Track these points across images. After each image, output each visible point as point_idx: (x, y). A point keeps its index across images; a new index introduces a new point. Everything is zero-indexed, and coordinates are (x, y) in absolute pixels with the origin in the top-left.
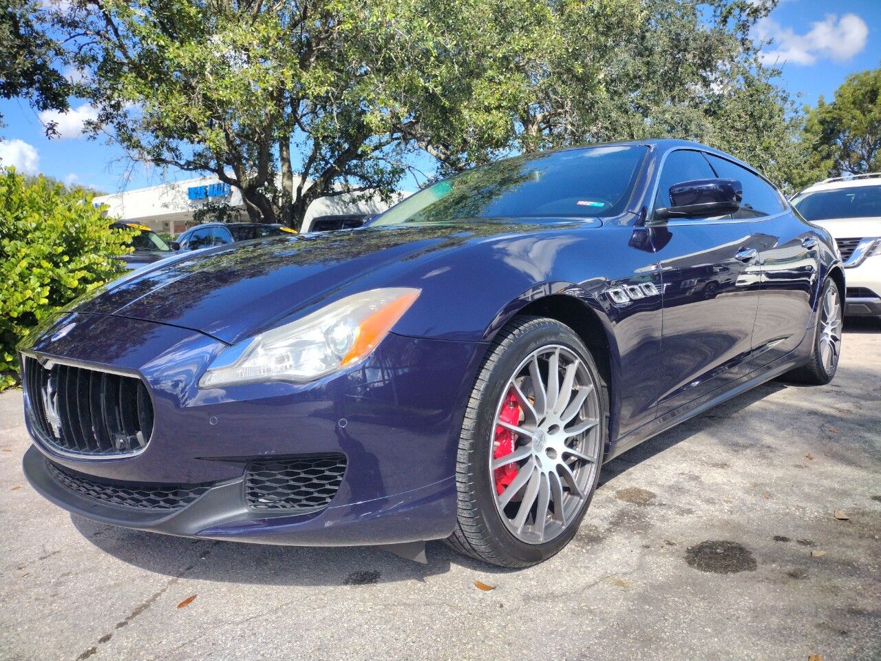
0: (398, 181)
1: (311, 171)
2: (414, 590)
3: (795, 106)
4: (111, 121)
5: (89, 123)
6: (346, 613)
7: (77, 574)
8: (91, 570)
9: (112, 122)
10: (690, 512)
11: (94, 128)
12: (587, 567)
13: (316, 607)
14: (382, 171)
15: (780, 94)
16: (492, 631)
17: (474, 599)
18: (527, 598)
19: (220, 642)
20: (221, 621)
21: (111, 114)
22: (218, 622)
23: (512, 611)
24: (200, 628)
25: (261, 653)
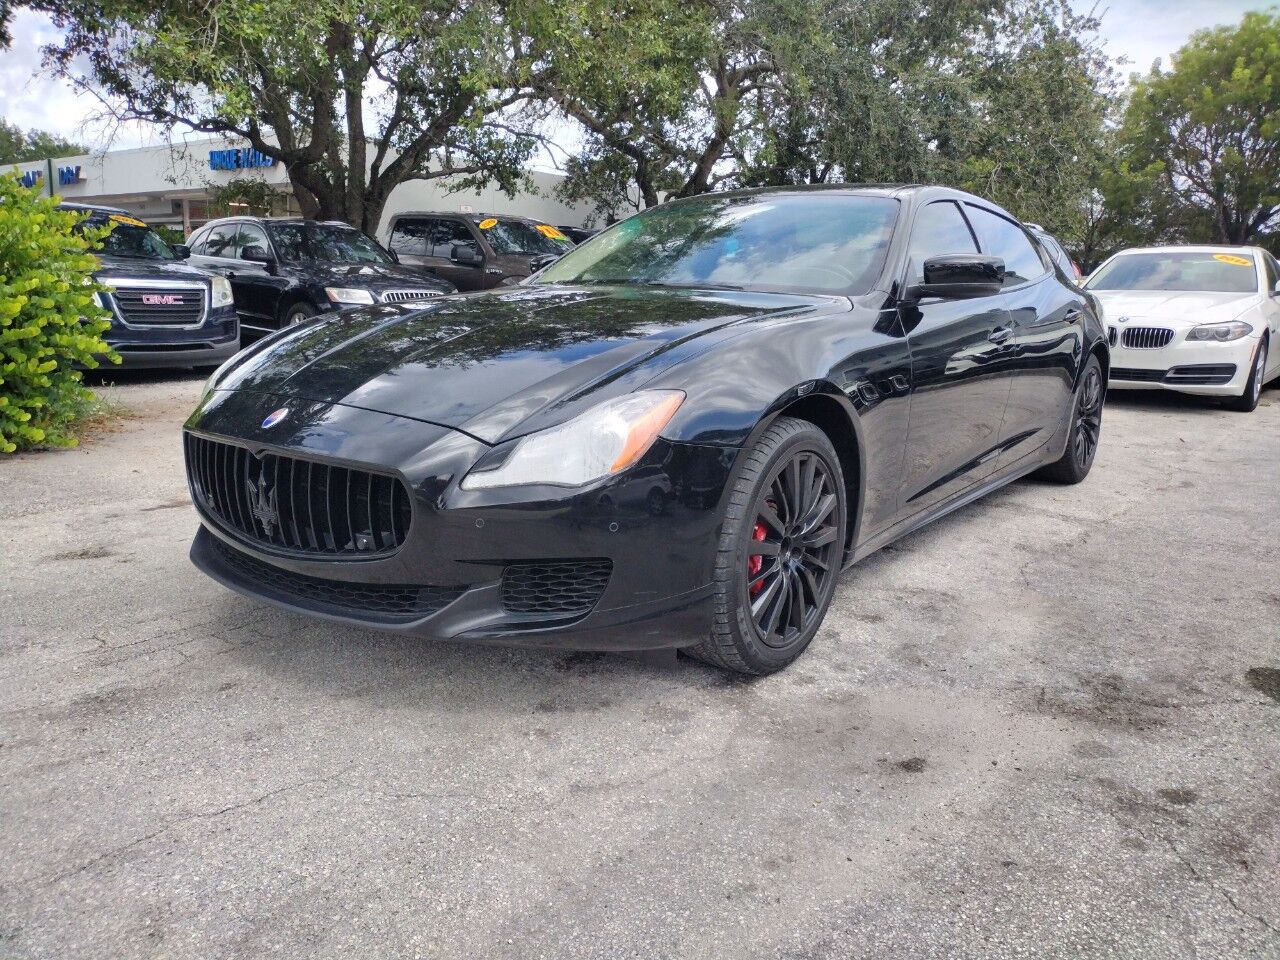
0: (526, 159)
1: (394, 138)
2: (438, 777)
3: (1113, 77)
4: (84, 49)
5: (51, 50)
6: (347, 805)
7: (11, 747)
8: (29, 742)
9: (88, 50)
10: (811, 680)
11: (59, 59)
12: (661, 751)
13: (311, 796)
14: (501, 145)
15: (1094, 56)
16: (521, 829)
17: (509, 789)
18: (576, 788)
19: (184, 838)
20: (188, 813)
21: (85, 37)
22: (186, 813)
23: (553, 805)
24: (162, 819)
25: (234, 852)
